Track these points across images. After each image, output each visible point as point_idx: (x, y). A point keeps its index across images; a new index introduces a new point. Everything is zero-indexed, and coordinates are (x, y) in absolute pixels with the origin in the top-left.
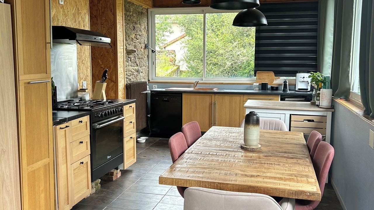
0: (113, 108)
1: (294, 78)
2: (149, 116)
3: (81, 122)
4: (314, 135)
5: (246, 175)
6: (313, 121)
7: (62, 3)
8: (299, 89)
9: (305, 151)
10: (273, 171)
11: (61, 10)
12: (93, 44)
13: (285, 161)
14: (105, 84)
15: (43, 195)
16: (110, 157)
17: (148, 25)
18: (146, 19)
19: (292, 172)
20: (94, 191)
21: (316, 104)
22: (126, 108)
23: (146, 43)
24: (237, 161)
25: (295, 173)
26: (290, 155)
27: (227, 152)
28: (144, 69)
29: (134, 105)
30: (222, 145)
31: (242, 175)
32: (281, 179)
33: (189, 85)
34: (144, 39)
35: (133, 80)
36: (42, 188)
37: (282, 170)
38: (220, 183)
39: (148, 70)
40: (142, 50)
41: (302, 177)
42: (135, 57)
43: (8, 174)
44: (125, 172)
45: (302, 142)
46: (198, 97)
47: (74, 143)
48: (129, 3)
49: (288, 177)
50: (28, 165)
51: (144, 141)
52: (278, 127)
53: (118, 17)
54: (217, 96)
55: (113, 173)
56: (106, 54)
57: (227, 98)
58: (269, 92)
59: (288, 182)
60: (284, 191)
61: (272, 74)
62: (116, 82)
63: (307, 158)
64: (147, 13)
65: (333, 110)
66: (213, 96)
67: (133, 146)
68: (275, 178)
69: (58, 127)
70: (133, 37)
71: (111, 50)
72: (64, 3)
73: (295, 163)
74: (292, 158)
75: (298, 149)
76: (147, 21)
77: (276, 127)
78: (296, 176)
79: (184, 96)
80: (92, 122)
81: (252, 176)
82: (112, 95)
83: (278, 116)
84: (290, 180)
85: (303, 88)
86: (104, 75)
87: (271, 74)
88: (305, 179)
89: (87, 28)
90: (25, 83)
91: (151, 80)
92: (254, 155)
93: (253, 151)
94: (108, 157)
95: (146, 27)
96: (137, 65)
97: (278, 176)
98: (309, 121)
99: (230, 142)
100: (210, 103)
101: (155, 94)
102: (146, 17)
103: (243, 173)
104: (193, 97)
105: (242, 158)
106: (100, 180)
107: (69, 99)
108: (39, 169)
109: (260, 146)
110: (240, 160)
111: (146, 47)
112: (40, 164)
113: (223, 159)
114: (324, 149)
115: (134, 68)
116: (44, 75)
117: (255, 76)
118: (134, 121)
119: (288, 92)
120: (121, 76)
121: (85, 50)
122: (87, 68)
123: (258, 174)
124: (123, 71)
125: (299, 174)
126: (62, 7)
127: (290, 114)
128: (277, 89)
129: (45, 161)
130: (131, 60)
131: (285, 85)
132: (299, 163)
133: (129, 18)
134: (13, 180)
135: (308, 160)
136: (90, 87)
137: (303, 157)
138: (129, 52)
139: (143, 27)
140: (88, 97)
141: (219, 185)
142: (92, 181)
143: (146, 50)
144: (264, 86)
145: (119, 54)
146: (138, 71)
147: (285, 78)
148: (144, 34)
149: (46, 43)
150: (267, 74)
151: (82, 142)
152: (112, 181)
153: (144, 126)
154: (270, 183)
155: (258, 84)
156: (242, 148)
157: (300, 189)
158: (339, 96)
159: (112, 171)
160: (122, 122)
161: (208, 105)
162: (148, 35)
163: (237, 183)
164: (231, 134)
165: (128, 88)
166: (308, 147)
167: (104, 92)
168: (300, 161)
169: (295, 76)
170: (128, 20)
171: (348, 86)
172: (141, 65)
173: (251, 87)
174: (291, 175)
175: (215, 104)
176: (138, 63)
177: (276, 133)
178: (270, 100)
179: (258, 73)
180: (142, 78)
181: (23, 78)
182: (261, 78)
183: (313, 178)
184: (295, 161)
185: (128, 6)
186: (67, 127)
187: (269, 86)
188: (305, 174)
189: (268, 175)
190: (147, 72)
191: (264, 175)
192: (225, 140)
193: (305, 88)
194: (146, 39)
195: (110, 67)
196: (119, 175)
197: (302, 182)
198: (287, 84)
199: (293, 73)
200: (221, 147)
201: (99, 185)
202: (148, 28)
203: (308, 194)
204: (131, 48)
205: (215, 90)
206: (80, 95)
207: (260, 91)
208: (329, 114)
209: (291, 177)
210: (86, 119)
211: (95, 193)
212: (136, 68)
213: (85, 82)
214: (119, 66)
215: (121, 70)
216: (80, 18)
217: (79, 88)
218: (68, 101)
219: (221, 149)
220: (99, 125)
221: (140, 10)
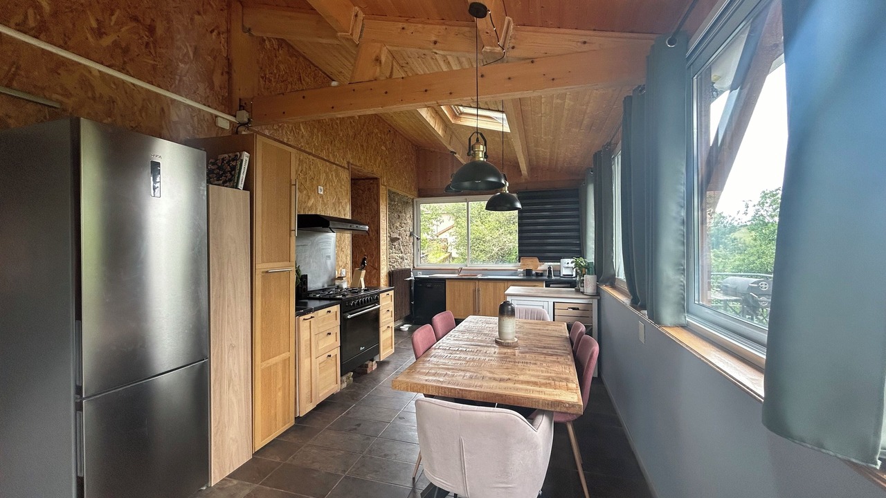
0: (367, 296)
1: (559, 264)
2: (413, 303)
3: (330, 312)
4: (578, 327)
5: (495, 379)
6: (578, 309)
7: (322, 193)
8: (564, 275)
9: (567, 345)
10: (528, 372)
11: (321, 200)
12: (356, 233)
13: (543, 359)
14: (364, 272)
15: (280, 394)
16: (364, 348)
17: (413, 214)
18: (411, 208)
19: (549, 375)
20: (345, 385)
21: (581, 291)
22: (382, 296)
23: (411, 230)
24: (487, 359)
25: (553, 375)
26: (550, 351)
27: (479, 348)
28: (409, 256)
29: (392, 293)
30: (475, 338)
31: (490, 378)
32: (535, 384)
33: (452, 271)
34: (409, 228)
35: (397, 266)
36: (280, 385)
37: (537, 371)
38: (462, 390)
39: (413, 257)
40: (407, 238)
41: (561, 381)
42: (399, 244)
43: (237, 372)
44: (381, 364)
45: (564, 334)
46: (461, 283)
47: (320, 335)
48: (393, 193)
49: (544, 381)
50: (262, 361)
51: (407, 329)
52: (540, 317)
53: (381, 207)
54: (481, 282)
55: (368, 365)
56: (369, 242)
57: (491, 284)
58: (534, 278)
59: (543, 389)
60: (537, 401)
61: (537, 260)
62: (378, 269)
63: (569, 354)
64: (413, 202)
65: (599, 298)
66: (477, 282)
67: (390, 335)
68: (528, 383)
69: (302, 318)
70: (398, 225)
71: (374, 238)
72: (324, 192)
73: (554, 361)
74: (552, 355)
75: (559, 343)
76: (412, 210)
77: (538, 316)
78: (553, 380)
79: (447, 282)
80: (343, 312)
81: (501, 380)
82: (375, 282)
83: (542, 304)
84: (545, 385)
85: (568, 274)
86: (363, 263)
87: (535, 260)
88: (564, 384)
89: (348, 217)
90: (263, 272)
91: (415, 267)
92: (509, 351)
93: (508, 346)
94: (361, 348)
95: (412, 216)
96: (402, 253)
97: (533, 379)
98: (574, 309)
99: (485, 334)
100: (474, 290)
101: (418, 280)
102: (412, 206)
103: (491, 375)
104: (456, 283)
105: (494, 355)
106: (352, 373)
107: (326, 287)
108: (276, 364)
109: (516, 340)
110: (491, 358)
111: (411, 235)
112: (278, 359)
113: (472, 357)
114: (588, 345)
115: (398, 255)
116: (287, 263)
117: (519, 262)
118: (392, 309)
119: (553, 278)
120: (384, 263)
121: (345, 238)
122: (347, 256)
123: (510, 377)
124: (385, 259)
125: (558, 377)
126: (321, 196)
127: (554, 302)
128: (542, 275)
129: (285, 355)
130: (395, 248)
131: (550, 271)
132: (558, 362)
134: (242, 378)
135: (570, 357)
136: (350, 275)
137: (564, 353)
138: (393, 240)
139: (408, 216)
140: (345, 286)
141: (461, 392)
142: (341, 376)
143: (412, 238)
144: (528, 272)
145: (382, 242)
146: (402, 258)
147: (549, 264)
148: (409, 222)
149: (291, 230)
150: (531, 260)
151: (330, 334)
152: (366, 373)
153: (408, 313)
154: (521, 389)
155: (522, 270)
156: (497, 342)
157: (558, 398)
158: (604, 282)
159: (366, 363)
160: (378, 311)
161: (471, 291)
162: (413, 224)
163: (482, 390)
164: (487, 325)
165: (391, 275)
166: (571, 340)
167: (362, 279)
168: (561, 359)
169: (560, 262)
170: (392, 208)
171: (612, 272)
172: (405, 252)
173: (515, 273)
174: (548, 378)
175: (479, 291)
176: (403, 250)
177: (537, 324)
178: (535, 286)
179: (522, 259)
180: (407, 265)
181: (260, 267)
182: (526, 264)
183: (575, 384)
184: (554, 358)
185: (392, 196)
186: (312, 317)
187: (534, 272)
188: (564, 376)
189: (521, 378)
190: (412, 259)
191: (516, 378)
192: (479, 333)
193: (570, 274)
194: (412, 227)
195: (373, 255)
196: (375, 367)
197: (560, 387)
198: (552, 269)
199: (558, 259)
200: (473, 340)
201: (351, 379)
203: (567, 405)
204: (396, 235)
205: (479, 276)
206: (337, 283)
207: (525, 278)
208: (595, 302)
209: (548, 381)
210: (336, 309)
211: (348, 387)
212: (401, 255)
213: (344, 270)
214: (381, 254)
215: (383, 257)
216: (341, 207)
217: (337, 275)
218: (324, 290)
219: (472, 343)
220: (351, 314)
221: (405, 199)
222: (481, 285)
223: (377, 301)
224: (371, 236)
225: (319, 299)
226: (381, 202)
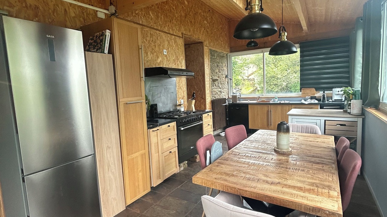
0: (194, 116)
1: (331, 92)
2: (228, 119)
3: (170, 126)
4: (343, 141)
5: (267, 182)
6: (345, 125)
7: (166, 54)
8: (335, 100)
9: (332, 155)
10: (296, 178)
11: (165, 58)
12: (188, 77)
13: (310, 166)
14: (194, 101)
15: (140, 174)
16: (193, 147)
17: (227, 64)
18: (226, 60)
19: (314, 181)
20: (182, 169)
21: (348, 111)
22: (204, 116)
23: (226, 74)
24: (265, 164)
25: (318, 182)
26: (317, 160)
27: (261, 155)
28: (225, 90)
29: (211, 114)
30: (260, 147)
31: (264, 181)
32: (300, 189)
33: (253, 99)
34: (225, 72)
35: (217, 97)
36: (140, 169)
37: (304, 177)
38: (240, 189)
39: (228, 91)
40: (224, 79)
41: (323, 188)
42: (218, 83)
43: (112, 161)
45: (332, 146)
46: (259, 107)
47: (164, 140)
48: (213, 51)
49: (308, 187)
50: (128, 155)
51: (224, 135)
52: (313, 132)
53: (205, 60)
54: (272, 106)
55: (197, 157)
56: (199, 82)
57: (279, 107)
59: (307, 194)
60: (300, 205)
61: (314, 90)
62: (205, 99)
63: (333, 163)
64: (227, 56)
65: (363, 117)
66: (270, 106)
68: (294, 187)
69: (151, 130)
70: (217, 71)
72: (167, 53)
73: (320, 169)
74: (318, 163)
75: (326, 153)
76: (226, 61)
77: (311, 131)
78: (317, 186)
79: (249, 106)
80: (178, 126)
81: (272, 183)
82: (203, 107)
83: (315, 121)
84: (309, 191)
85: (338, 99)
87: (313, 90)
88: (326, 191)
89: (184, 68)
90: (124, 104)
92: (283, 158)
93: (283, 154)
94: (191, 148)
95: (226, 65)
96: (220, 88)
97: (299, 185)
98: (341, 125)
99: (268, 144)
100: (267, 111)
101: (231, 105)
102: (226, 58)
103: (265, 178)
104: (255, 106)
105: (271, 161)
106: (187, 162)
108: (137, 157)
109: (290, 149)
110: (268, 164)
111: (226, 77)
112: (137, 154)
113: (254, 162)
114: (352, 158)
115: (218, 90)
116: (140, 97)
117: (301, 91)
118: (211, 123)
119: (326, 102)
120: (208, 95)
121: (182, 81)
122: (184, 92)
123: (280, 181)
124: (209, 92)
125: (322, 184)
126: (166, 56)
127: (325, 120)
129: (142, 152)
130: (215, 86)
131: (324, 97)
132: (323, 170)
133: (214, 60)
134: (116, 165)
135: (335, 166)
136: (186, 103)
137: (329, 162)
138: (214, 81)
139: (224, 65)
140: (182, 110)
142: (179, 163)
143: (227, 79)
145: (206, 83)
146: (221, 92)
147: (324, 92)
148: (225, 69)
149: (141, 78)
150: (310, 90)
151: (170, 139)
152: (195, 162)
153: (225, 125)
154: (288, 193)
156: (275, 151)
157: (319, 205)
158: (369, 105)
159: (196, 156)
161: (266, 112)
162: (228, 70)
163: (255, 191)
164: (271, 137)
165: (213, 102)
166: (336, 151)
167: (193, 106)
168: (326, 167)
172: (223, 88)
174: (312, 184)
175: (271, 111)
176: (221, 87)
177: (310, 137)
179: (303, 89)
180: (224, 96)
181: (122, 100)
182: (305, 93)
183: (336, 193)
184: (320, 166)
185: (212, 53)
186: (158, 130)
188: (327, 183)
189: (289, 182)
190: (227, 92)
191: (285, 183)
192: (264, 142)
193: (340, 99)
194: (227, 72)
197: (322, 194)
198: (326, 96)
199: (331, 89)
200: (258, 148)
201: (186, 165)
202: (227, 65)
203: (327, 212)
204: (216, 78)
205: (271, 102)
206: (178, 108)
208: (360, 121)
209: (312, 188)
210: (174, 124)
211: (184, 170)
212: (219, 90)
213: (183, 100)
214: (206, 89)
215: (208, 91)
216: (178, 62)
217: (178, 103)
218: (170, 112)
219: (257, 150)
220: (183, 128)
221: (222, 55)
222: (272, 108)
223: (201, 119)
224: (200, 79)
225: (165, 118)
226: (205, 57)
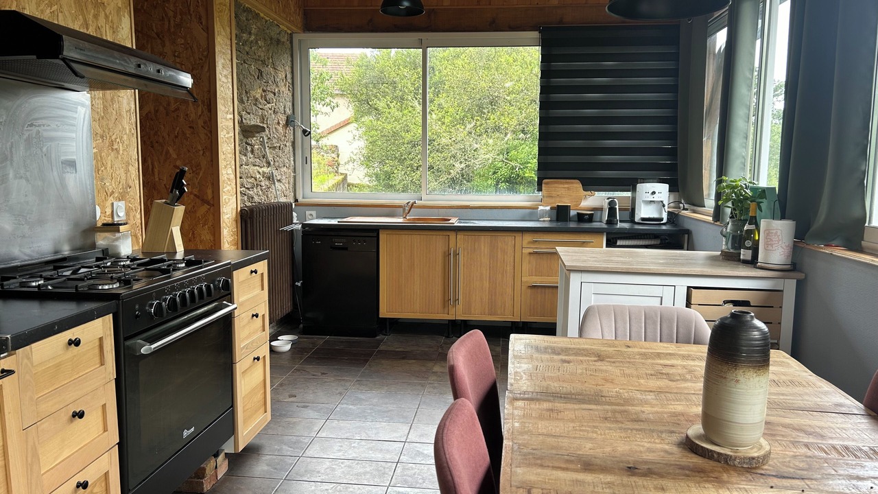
0: (199, 280)
1: (629, 194)
2: (299, 284)
3: (77, 343)
6: (748, 304)
8: (643, 219)
14: (179, 211)
16: (192, 429)
17: (292, 72)
18: (286, 59)
21: (741, 257)
22: (240, 276)
23: (289, 112)
28: (284, 174)
29: (262, 267)
33: (390, 210)
34: (284, 103)
35: (259, 198)
39: (295, 177)
40: (280, 128)
42: (262, 143)
46: (416, 238)
47: (44, 424)
48: (248, 10)
51: (288, 347)
54: (460, 236)
55: (203, 470)
56: (188, 132)
57: (484, 241)
58: (572, 225)
61: (577, 185)
62: (214, 204)
64: (291, 43)
66: (452, 235)
67: (262, 378)
70: (258, 96)
71: (200, 122)
76: (289, 63)
79: (383, 237)
80: (123, 337)
82: (206, 236)
83: (657, 291)
85: (652, 216)
86: (179, 186)
87: (575, 185)
91: (300, 199)
94: (186, 433)
95: (289, 76)
96: (269, 164)
98: (736, 303)
100: (445, 253)
101: (311, 232)
102: (289, 53)
104: (406, 238)
107: (66, 251)
111: (289, 122)
115: (261, 171)
117: (540, 189)
118: (264, 309)
119: (619, 225)
120: (229, 188)
121: (118, 111)
122: (128, 164)
124: (232, 176)
127: (689, 288)
128: (590, 218)
130: (252, 151)
131: (612, 210)
133: (247, 48)
136: (138, 217)
138: (247, 132)
139: (281, 75)
140: (126, 247)
143: (290, 130)
144: (561, 213)
145: (222, 134)
146: (270, 178)
147: (611, 194)
148: (284, 89)
150: (566, 186)
151: (80, 415)
153: (287, 307)
155: (548, 208)
160: (228, 320)
161: (440, 257)
162: (293, 95)
165: (247, 218)
167: (176, 231)
169: (634, 190)
170: (243, 54)
172: (277, 164)
173: (531, 214)
175: (456, 254)
176: (270, 158)
178: (583, 244)
179: (545, 183)
180: (280, 194)
182: (554, 194)
185: (243, 18)
187: (573, 213)
190: (292, 180)
193: (656, 216)
194: (289, 104)
195: (198, 165)
196: (223, 468)
198: (617, 207)
199: (631, 185)
202: (293, 78)
204: (253, 121)
205: (455, 222)
206: (102, 240)
207: (554, 225)
208: (789, 287)
212: (265, 169)
213: (122, 204)
214: (222, 164)
215: (226, 173)
217: (101, 218)
218: (58, 263)
220: (152, 341)
221: (273, 32)
222: (461, 243)
223: (226, 292)
225: (41, 296)
226: (218, 27)
